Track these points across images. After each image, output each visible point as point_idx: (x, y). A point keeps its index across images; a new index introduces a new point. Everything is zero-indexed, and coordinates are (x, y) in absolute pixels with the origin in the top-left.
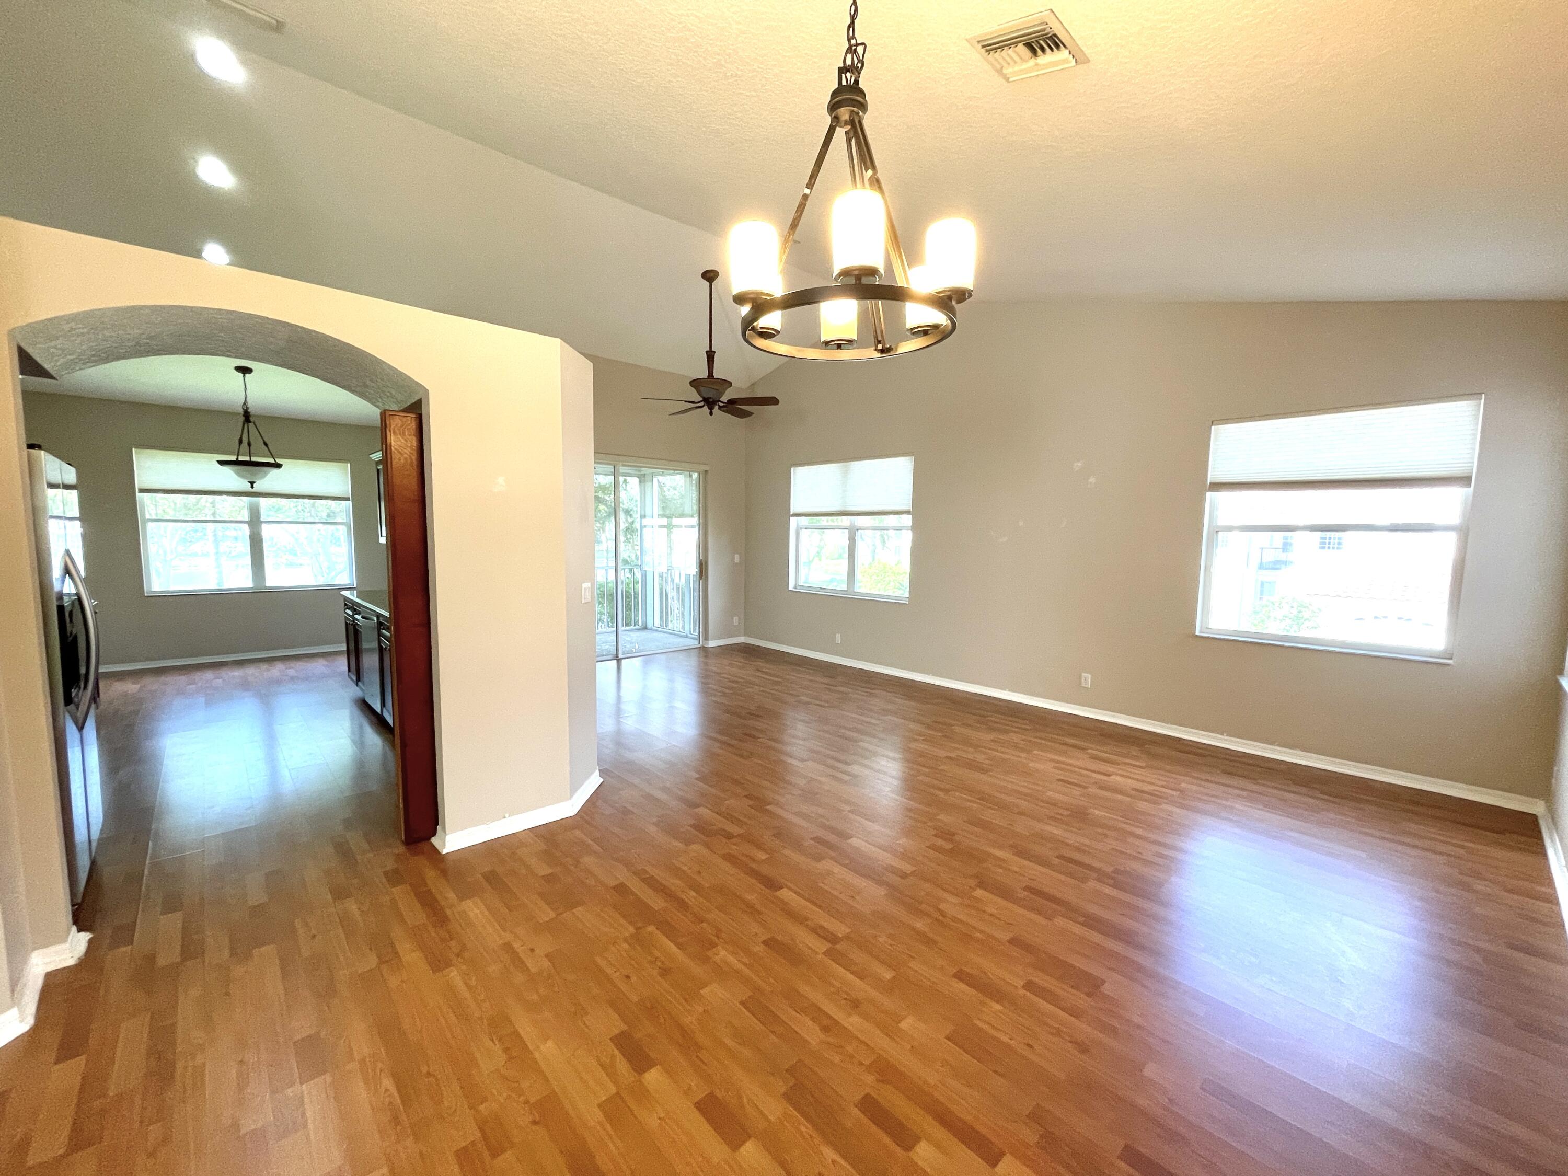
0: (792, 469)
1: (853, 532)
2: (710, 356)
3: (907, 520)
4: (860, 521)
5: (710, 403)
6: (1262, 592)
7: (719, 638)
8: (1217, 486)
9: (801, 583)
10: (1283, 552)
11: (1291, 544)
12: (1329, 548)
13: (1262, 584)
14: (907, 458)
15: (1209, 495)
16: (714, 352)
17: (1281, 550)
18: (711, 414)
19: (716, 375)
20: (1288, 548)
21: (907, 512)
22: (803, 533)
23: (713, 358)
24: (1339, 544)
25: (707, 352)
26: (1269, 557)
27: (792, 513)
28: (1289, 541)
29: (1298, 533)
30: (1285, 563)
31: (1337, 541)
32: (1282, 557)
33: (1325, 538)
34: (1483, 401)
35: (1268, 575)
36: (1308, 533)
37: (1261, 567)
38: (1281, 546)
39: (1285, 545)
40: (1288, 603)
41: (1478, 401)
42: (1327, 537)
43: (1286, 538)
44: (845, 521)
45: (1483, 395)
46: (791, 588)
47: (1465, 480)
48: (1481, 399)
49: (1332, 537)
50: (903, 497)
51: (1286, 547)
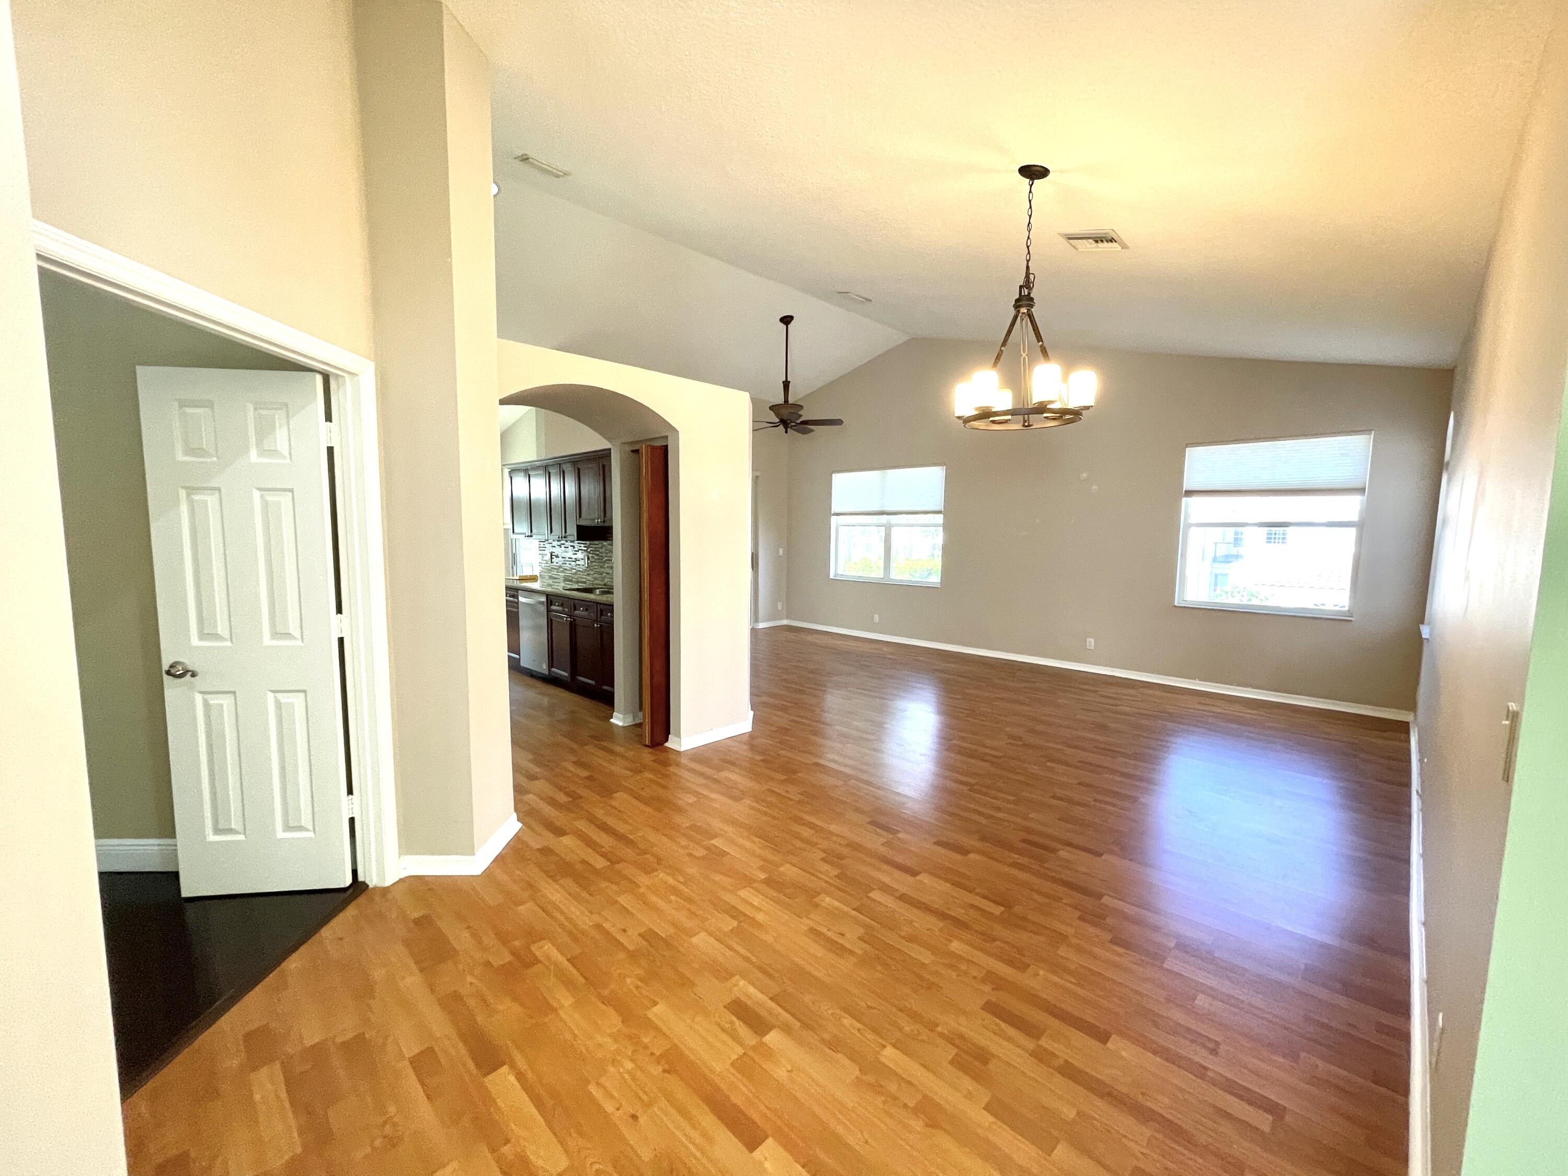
0: (833, 475)
1: (888, 528)
2: (786, 384)
3: (940, 519)
4: (894, 519)
5: (785, 423)
6: (1216, 585)
7: (769, 620)
8: (1189, 493)
9: (840, 572)
10: (1235, 546)
11: (1241, 539)
12: (1274, 542)
13: (1216, 576)
14: (940, 467)
15: (1184, 500)
16: (789, 382)
17: (1232, 545)
18: (786, 432)
19: (791, 401)
20: (1239, 542)
21: (940, 512)
22: (841, 529)
23: (788, 386)
24: (1284, 539)
25: (783, 382)
26: (1222, 551)
27: (832, 513)
28: (1239, 536)
29: (1247, 528)
30: (1237, 557)
31: (1281, 536)
32: (1234, 551)
33: (1271, 534)
34: (1372, 436)
35: (1220, 568)
36: (1256, 528)
37: (1215, 560)
38: (1232, 541)
39: (1236, 540)
40: (1239, 592)
41: (1368, 436)
42: (1273, 532)
43: (1236, 534)
44: (884, 519)
45: (1373, 432)
46: (831, 577)
47: (1361, 490)
48: (1371, 434)
49: (1277, 532)
50: (936, 499)
51: (1237, 541)
